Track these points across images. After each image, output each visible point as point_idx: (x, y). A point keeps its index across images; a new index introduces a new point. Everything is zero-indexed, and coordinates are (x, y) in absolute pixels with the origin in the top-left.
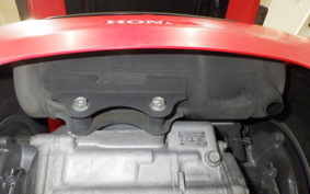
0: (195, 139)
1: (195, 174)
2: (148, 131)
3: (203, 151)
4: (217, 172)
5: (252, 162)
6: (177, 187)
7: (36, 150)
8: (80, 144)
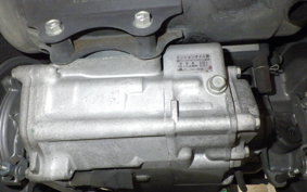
0: (197, 63)
1: (194, 103)
2: (136, 56)
3: (205, 77)
4: (221, 100)
5: (285, 95)
6: (169, 117)
7: (18, 84)
8: (64, 75)
